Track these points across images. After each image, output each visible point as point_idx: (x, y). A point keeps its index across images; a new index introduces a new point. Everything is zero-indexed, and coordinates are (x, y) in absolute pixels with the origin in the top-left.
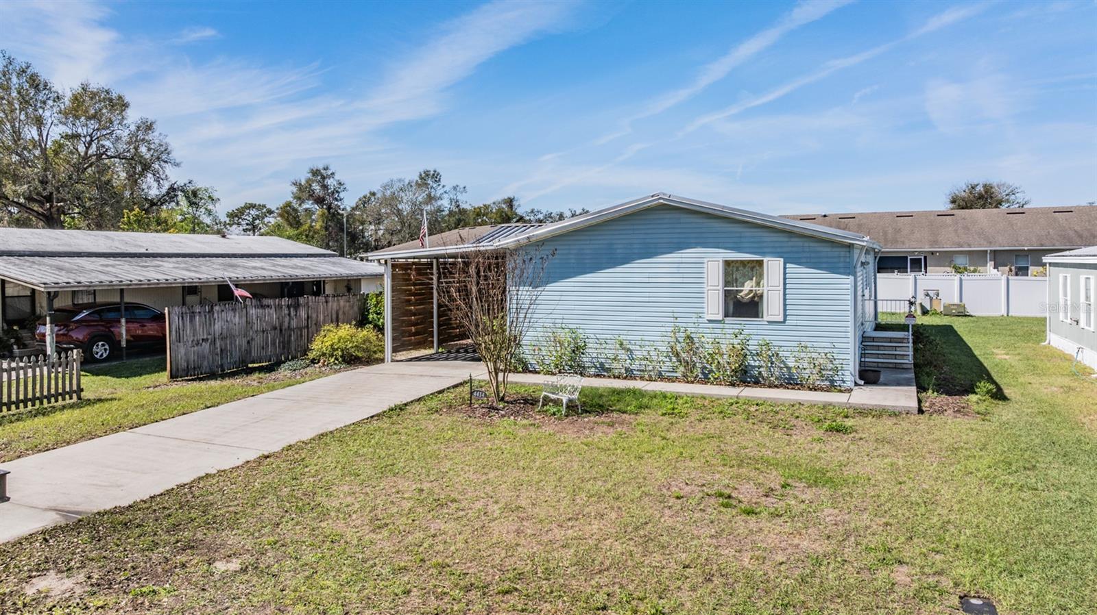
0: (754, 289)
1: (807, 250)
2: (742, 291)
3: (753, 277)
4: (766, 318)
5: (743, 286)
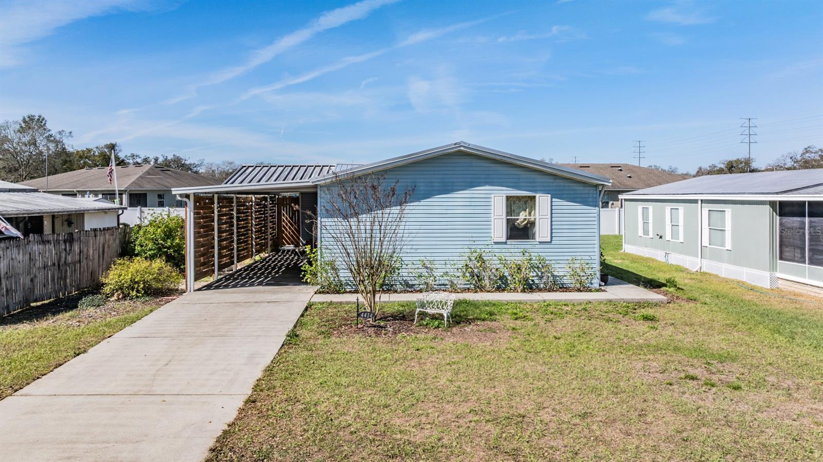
0: (527, 217)
1: (567, 188)
2: (518, 219)
3: (527, 208)
4: (538, 239)
5: (519, 215)
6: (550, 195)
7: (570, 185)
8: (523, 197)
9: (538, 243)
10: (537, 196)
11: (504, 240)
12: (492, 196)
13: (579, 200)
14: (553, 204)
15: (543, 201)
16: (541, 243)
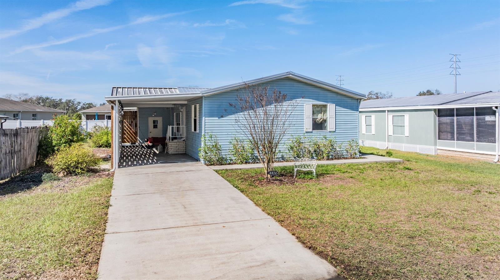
0: (322, 117)
1: (343, 100)
2: (317, 118)
3: (322, 112)
4: (328, 130)
5: (317, 116)
6: (335, 104)
7: (345, 98)
8: (320, 105)
9: (329, 132)
10: (328, 104)
11: (311, 130)
12: (305, 104)
13: (349, 107)
14: (337, 109)
15: (331, 108)
16: (330, 132)
